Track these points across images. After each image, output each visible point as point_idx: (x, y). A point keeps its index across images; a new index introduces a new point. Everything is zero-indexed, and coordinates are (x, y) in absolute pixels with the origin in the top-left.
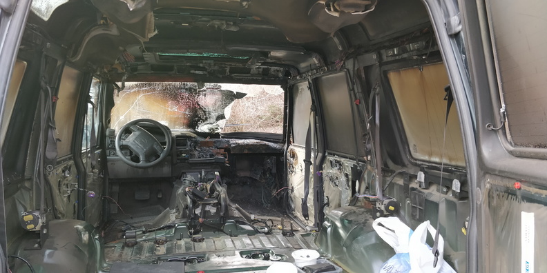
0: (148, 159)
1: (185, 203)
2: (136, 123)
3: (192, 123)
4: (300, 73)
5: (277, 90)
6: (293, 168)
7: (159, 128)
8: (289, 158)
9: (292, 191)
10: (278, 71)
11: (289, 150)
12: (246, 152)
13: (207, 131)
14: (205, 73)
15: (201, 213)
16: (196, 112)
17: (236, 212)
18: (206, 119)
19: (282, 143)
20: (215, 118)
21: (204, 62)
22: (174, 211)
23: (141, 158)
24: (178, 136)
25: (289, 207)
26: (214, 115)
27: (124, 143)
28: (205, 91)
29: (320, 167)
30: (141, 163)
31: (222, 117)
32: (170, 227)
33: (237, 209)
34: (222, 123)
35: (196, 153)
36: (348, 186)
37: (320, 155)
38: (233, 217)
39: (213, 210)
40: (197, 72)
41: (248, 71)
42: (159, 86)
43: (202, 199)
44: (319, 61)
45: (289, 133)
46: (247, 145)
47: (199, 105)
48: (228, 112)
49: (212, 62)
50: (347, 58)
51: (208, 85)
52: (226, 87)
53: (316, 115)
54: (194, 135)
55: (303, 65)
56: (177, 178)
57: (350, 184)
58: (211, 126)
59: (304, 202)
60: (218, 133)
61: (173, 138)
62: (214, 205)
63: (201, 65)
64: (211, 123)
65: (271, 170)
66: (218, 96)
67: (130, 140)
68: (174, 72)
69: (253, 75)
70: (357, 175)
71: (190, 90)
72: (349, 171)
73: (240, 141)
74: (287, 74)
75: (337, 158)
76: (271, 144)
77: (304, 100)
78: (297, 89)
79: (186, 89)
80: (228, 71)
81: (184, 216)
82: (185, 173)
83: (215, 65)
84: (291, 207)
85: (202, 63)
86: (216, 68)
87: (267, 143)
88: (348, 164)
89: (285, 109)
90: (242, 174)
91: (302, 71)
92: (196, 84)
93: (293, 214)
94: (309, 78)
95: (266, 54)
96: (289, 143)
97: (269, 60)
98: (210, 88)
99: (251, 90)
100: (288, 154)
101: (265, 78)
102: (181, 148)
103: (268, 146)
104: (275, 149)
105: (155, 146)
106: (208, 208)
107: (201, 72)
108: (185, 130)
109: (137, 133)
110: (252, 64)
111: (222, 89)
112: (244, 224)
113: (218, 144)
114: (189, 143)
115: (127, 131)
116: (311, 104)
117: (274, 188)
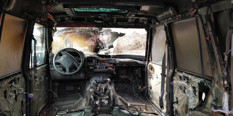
0: (71, 70)
1: (90, 96)
2: (64, 50)
3: (96, 49)
4: (157, 21)
5: (143, 32)
6: (151, 75)
7: (77, 53)
8: (149, 70)
9: (151, 88)
10: (144, 20)
11: (149, 65)
12: (125, 65)
13: (104, 54)
14: (102, 22)
15: (99, 103)
16: (98, 44)
17: (119, 101)
18: (103, 48)
19: (144, 61)
20: (108, 47)
21: (101, 15)
22: (85, 100)
23: (67, 70)
24: (88, 57)
25: (149, 96)
26: (108, 45)
27: (58, 61)
28: (102, 32)
29: (171, 79)
30: (67, 73)
31: (112, 47)
32: (82, 111)
33: (120, 99)
34: (112, 50)
35: (98, 66)
37: (171, 71)
38: (118, 105)
39: (106, 102)
40: (98, 22)
41: (126, 20)
42: (78, 29)
43: (100, 96)
45: (149, 55)
46: (125, 62)
47: (99, 40)
48: (115, 44)
49: (106, 15)
51: (104, 29)
52: (114, 30)
53: (169, 46)
54: (97, 56)
55: (159, 16)
58: (106, 52)
59: (161, 99)
60: (110, 55)
61: (85, 59)
64: (106, 50)
65: (138, 75)
66: (110, 36)
67: (61, 60)
68: (85, 22)
69: (129, 23)
71: (94, 32)
73: (122, 60)
74: (150, 22)
75: (184, 74)
76: (138, 61)
78: (155, 31)
79: (92, 31)
80: (115, 21)
81: (90, 104)
82: (92, 77)
83: (108, 17)
85: (100, 16)
86: (108, 19)
88: (197, 81)
89: (147, 42)
90: (122, 77)
91: (159, 19)
92: (98, 28)
93: (151, 101)
94: (165, 23)
96: (149, 61)
97: (140, 14)
98: (105, 31)
99: (128, 32)
100: (148, 67)
101: (136, 25)
102: (90, 64)
103: (137, 62)
104: (141, 64)
105: (75, 63)
107: (100, 22)
108: (92, 53)
109: (65, 56)
110: (129, 16)
111: (112, 31)
112: (124, 109)
113: (109, 61)
114: (94, 61)
115: (60, 54)
116: (166, 39)
117: (140, 85)
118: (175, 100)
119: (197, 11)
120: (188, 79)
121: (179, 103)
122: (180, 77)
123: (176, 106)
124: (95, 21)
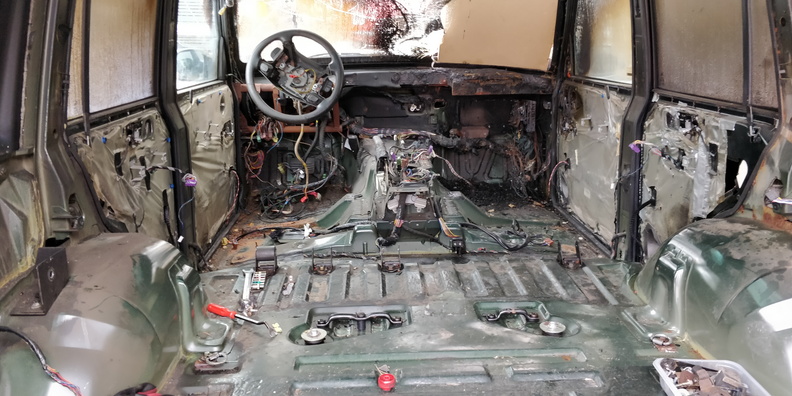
3: (383, 39)
8: (562, 104)
9: (567, 167)
12: (480, 92)
13: (410, 53)
15: (398, 208)
16: (389, 16)
18: (408, 29)
19: (548, 74)
20: (424, 27)
25: (557, 194)
31: (436, 25)
32: (344, 230)
34: (436, 37)
36: (715, 170)
39: (420, 205)
45: (566, 54)
47: (394, 2)
57: (722, 166)
58: (416, 44)
60: (428, 58)
64: (416, 39)
65: (525, 126)
70: (746, 148)
72: (720, 139)
75: (682, 106)
84: (562, 193)
88: (720, 123)
90: (470, 132)
93: (565, 208)
103: (521, 81)
104: (535, 87)
106: (410, 200)
118: (646, 196)
120: (695, 123)
121: (659, 204)
122: (669, 117)
123: (649, 216)
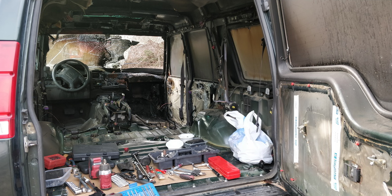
0: (75, 86)
1: (104, 114)
2: (65, 62)
3: (102, 62)
4: (175, 29)
5: (159, 40)
6: (171, 91)
7: (82, 66)
8: (168, 84)
9: (171, 105)
10: (160, 27)
11: (168, 79)
12: (139, 81)
13: (112, 67)
14: (111, 28)
15: (115, 120)
16: (104, 54)
17: (137, 119)
18: (111, 59)
19: (162, 75)
20: (117, 59)
21: (112, 21)
22: (95, 119)
23: (71, 85)
24: (93, 71)
25: (168, 115)
26: (117, 56)
27: (58, 75)
28: (110, 40)
29: (190, 88)
30: (71, 89)
31: (122, 58)
32: (94, 129)
33: (137, 117)
34: (122, 62)
35: (106, 82)
36: (208, 98)
37: (190, 81)
38: (135, 122)
39: (123, 118)
40: (105, 27)
41: (140, 27)
42: (79, 37)
43: (115, 110)
44: (188, 21)
45: (168, 68)
46: (140, 77)
47: (106, 50)
48: (126, 54)
49: (117, 21)
50: (207, 21)
51: (112, 36)
52: (124, 37)
53: (187, 56)
54: (103, 70)
55: (176, 24)
56: (94, 98)
57: (209, 96)
58: (114, 64)
59: (181, 111)
60: (119, 69)
61: (90, 72)
62: (123, 114)
63: (110, 23)
64: (115, 62)
65: (156, 93)
66: (119, 44)
67: (62, 73)
68: (90, 27)
69: (143, 30)
70: (213, 91)
71: (100, 39)
72: (208, 89)
73: (135, 74)
74: (166, 29)
75: (200, 82)
76: (156, 76)
77: (178, 46)
78: (173, 40)
79: (98, 39)
80: (126, 26)
81: (103, 122)
82: (99, 96)
83: (118, 23)
84: (170, 115)
85: (110, 21)
86: (119, 25)
87: (153, 75)
88: (208, 85)
89: (165, 52)
90: (136, 96)
91: (176, 27)
92: (104, 35)
93: (171, 120)
94: (182, 32)
95: (154, 17)
96: (168, 75)
97: (155, 20)
98: (114, 38)
99: (142, 40)
100: (168, 82)
101: (151, 32)
102: (96, 79)
103: (154, 77)
104: (158, 79)
105: (80, 78)
106: (119, 116)
107: (108, 28)
108: (97, 67)
109: (67, 69)
110: (144, 22)
111: (122, 39)
112: (142, 125)
113: (119, 77)
114: (100, 76)
115: (59, 67)
116: (183, 49)
117: (158, 105)
118: (194, 109)
119: (205, 24)
120: (203, 86)
121: (197, 110)
122: (197, 85)
123: (195, 115)
124: (102, 27)
